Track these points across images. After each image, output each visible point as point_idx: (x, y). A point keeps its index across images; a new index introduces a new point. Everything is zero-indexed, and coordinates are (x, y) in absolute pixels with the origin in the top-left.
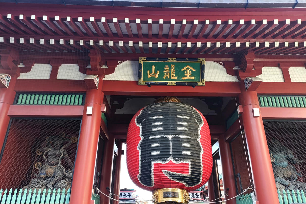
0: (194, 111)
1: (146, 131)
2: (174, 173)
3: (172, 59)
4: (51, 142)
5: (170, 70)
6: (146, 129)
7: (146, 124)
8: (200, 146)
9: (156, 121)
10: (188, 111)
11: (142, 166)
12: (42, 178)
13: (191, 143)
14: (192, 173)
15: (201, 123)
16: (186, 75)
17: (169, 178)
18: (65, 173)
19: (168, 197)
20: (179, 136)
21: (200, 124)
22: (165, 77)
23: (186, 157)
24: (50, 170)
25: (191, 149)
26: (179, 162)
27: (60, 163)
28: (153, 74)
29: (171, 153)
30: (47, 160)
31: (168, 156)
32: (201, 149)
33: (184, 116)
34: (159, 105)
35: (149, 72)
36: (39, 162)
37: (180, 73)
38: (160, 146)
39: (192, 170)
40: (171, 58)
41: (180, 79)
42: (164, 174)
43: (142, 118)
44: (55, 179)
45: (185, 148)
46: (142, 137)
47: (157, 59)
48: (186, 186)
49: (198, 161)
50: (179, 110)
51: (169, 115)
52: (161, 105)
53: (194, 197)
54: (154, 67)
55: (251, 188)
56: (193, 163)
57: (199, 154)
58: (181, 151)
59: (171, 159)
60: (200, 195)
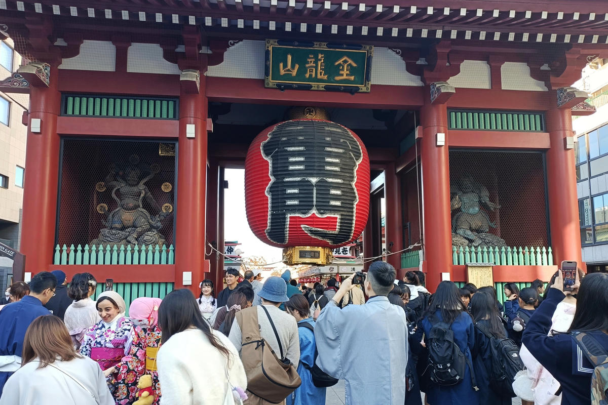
0: (351, 139)
1: (279, 169)
2: (316, 229)
3: (320, 45)
4: (121, 173)
5: (316, 62)
6: (279, 165)
7: (279, 157)
8: (354, 193)
9: (294, 154)
10: (342, 140)
11: (272, 219)
12: (117, 229)
13: (343, 190)
14: (340, 229)
15: (358, 157)
16: (341, 72)
17: (309, 235)
18: (151, 221)
19: (305, 257)
20: (327, 180)
21: (357, 160)
22: (307, 76)
23: (335, 209)
24: (128, 217)
25: (343, 197)
26: (325, 216)
27: (141, 206)
28: (288, 68)
29: (315, 203)
30: (119, 200)
31: (310, 207)
32: (355, 197)
33: (336, 148)
34: (298, 128)
35: (281, 65)
36: (103, 203)
37: (332, 69)
38: (300, 193)
39: (341, 226)
40: (319, 43)
41: (332, 80)
42: (303, 231)
43: (272, 147)
44: (139, 229)
45: (335, 197)
46: (273, 177)
47: (297, 43)
48: (330, 244)
49: (350, 214)
50: (328, 139)
51: (313, 147)
52: (301, 128)
53: (340, 253)
54: (289, 57)
55: (420, 245)
56: (343, 217)
57: (353, 204)
58: (328, 200)
59: (314, 211)
60: (350, 249)
